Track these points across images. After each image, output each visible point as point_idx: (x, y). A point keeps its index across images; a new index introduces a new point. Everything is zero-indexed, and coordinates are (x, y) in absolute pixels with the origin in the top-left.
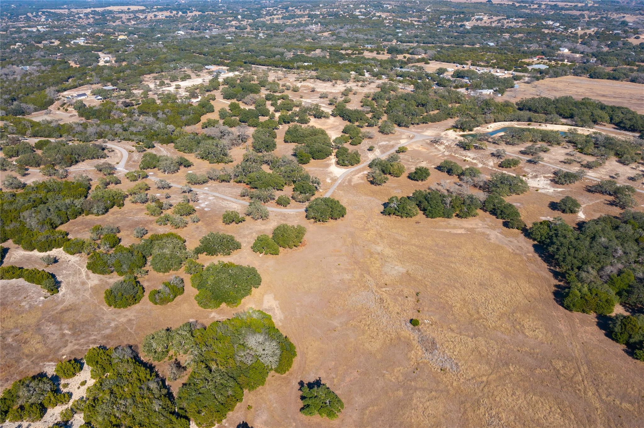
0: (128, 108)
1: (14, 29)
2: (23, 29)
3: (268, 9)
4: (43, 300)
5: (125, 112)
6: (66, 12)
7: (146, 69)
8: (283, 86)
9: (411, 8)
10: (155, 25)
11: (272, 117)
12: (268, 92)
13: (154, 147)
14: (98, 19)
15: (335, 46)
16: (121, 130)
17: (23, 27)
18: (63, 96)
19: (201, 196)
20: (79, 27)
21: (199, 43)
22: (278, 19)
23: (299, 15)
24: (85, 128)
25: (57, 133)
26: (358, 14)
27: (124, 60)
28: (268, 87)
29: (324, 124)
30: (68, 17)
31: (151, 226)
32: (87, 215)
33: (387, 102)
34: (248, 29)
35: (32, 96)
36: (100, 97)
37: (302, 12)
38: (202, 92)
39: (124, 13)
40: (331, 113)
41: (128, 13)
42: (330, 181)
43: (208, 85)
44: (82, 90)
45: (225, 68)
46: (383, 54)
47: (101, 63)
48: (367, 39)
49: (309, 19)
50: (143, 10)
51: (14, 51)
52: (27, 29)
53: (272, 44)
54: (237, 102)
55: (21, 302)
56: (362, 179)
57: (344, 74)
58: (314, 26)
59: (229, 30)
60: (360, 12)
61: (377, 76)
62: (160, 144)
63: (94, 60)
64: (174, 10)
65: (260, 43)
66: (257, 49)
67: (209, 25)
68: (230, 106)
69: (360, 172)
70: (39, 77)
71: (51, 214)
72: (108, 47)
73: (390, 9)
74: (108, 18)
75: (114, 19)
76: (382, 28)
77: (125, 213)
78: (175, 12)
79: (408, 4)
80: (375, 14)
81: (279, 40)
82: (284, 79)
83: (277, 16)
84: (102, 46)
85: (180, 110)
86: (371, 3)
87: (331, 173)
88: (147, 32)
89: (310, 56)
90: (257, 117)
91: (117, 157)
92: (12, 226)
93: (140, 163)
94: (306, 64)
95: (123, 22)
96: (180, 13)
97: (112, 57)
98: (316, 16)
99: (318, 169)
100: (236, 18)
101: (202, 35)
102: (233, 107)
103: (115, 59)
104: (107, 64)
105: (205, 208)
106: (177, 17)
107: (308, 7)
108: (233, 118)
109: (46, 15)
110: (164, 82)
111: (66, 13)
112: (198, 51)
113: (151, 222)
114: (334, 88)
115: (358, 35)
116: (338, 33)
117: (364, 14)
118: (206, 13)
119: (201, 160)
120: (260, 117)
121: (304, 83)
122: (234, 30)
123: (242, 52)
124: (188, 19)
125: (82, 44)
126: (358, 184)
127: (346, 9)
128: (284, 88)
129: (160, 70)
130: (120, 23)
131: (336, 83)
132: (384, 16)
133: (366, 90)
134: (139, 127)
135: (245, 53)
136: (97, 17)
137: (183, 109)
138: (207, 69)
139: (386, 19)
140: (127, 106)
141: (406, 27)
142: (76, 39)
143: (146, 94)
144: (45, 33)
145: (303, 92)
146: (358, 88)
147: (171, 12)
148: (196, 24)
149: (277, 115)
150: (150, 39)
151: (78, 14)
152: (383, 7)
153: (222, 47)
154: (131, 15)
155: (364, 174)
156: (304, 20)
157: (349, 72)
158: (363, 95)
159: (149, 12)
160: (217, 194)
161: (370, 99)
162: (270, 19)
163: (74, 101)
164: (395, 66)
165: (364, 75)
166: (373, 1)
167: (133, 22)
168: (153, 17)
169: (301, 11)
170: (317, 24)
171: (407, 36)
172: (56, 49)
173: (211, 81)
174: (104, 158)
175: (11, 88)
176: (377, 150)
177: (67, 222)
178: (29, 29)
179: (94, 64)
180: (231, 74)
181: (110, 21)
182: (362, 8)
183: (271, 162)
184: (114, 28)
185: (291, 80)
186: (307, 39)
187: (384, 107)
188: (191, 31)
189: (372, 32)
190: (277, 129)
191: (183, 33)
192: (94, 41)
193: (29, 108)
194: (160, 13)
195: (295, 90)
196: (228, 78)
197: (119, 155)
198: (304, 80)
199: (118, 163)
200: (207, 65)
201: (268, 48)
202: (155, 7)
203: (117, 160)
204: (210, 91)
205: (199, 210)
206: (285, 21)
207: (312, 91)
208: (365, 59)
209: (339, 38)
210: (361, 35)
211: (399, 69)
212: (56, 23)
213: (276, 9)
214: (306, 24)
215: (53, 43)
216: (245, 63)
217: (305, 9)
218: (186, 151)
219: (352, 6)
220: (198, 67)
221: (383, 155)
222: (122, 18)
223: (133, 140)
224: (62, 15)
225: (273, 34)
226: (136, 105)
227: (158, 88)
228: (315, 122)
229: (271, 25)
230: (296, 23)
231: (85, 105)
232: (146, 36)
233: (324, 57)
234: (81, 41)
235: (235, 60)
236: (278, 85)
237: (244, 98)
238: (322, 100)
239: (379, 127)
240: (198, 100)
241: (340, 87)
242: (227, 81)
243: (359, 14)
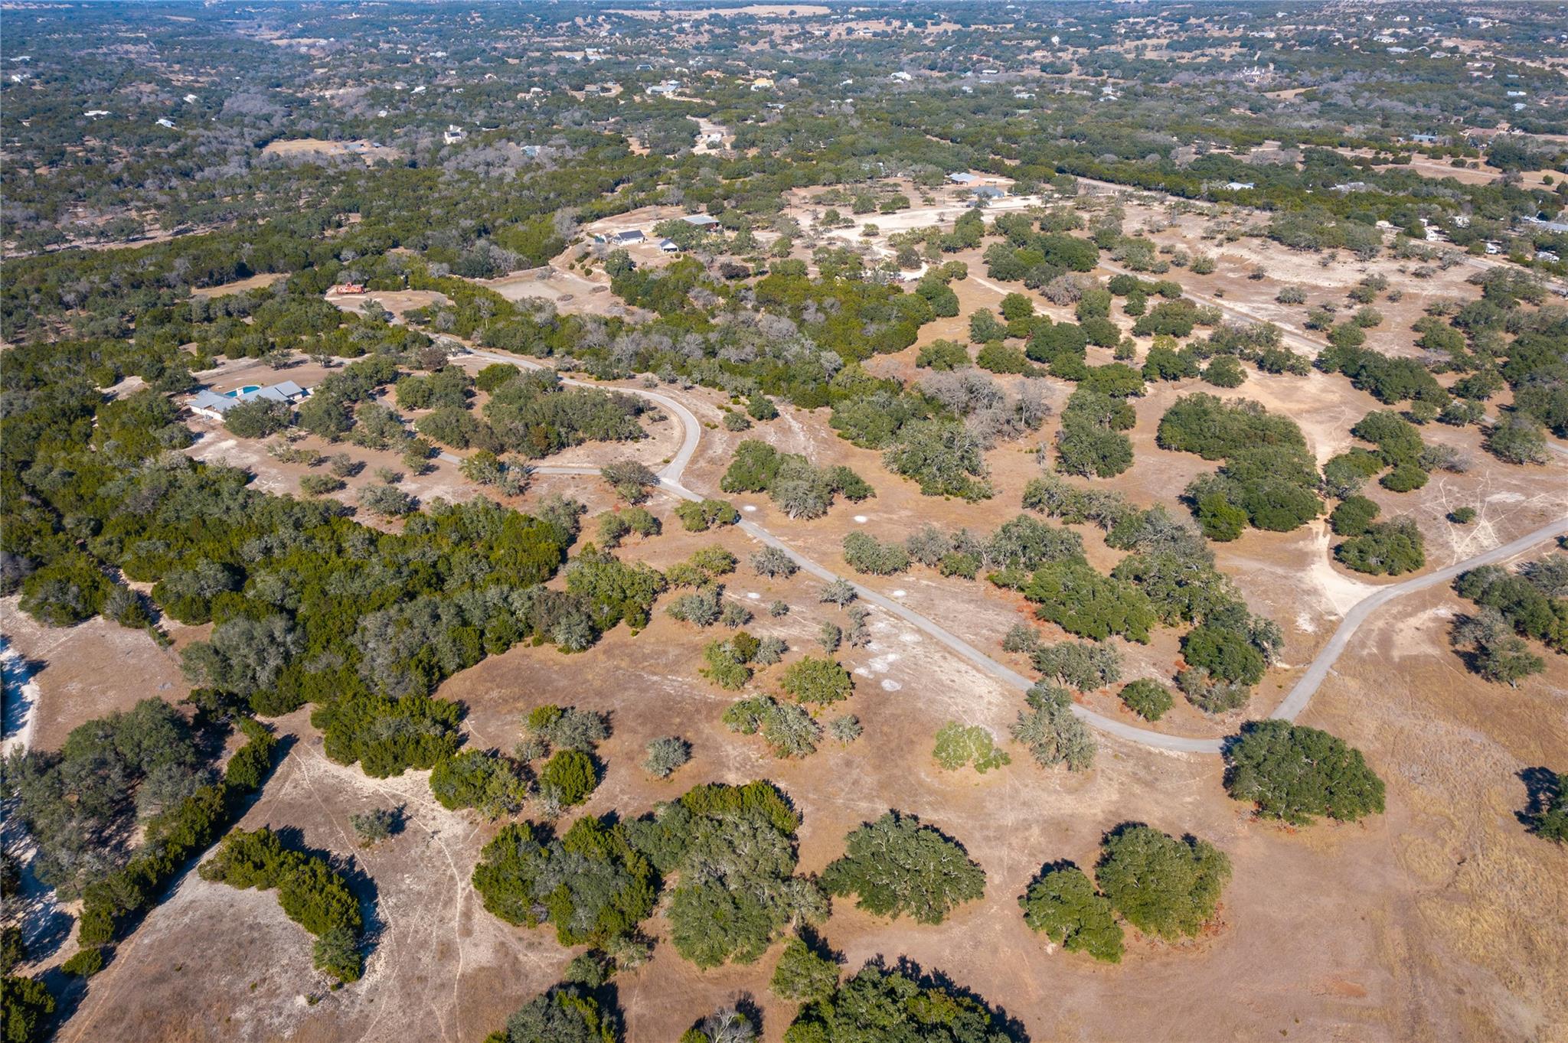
0: (732, 283)
1: (538, 54)
2: (556, 54)
3: (1131, 20)
4: (302, 1011)
5: (724, 292)
6: (654, 16)
7: (800, 173)
8: (1166, 251)
9: (1554, 29)
10: (845, 54)
11: (1126, 352)
12: (1118, 270)
13: (775, 415)
14: (719, 36)
15: (1321, 133)
16: (699, 353)
17: (557, 49)
18: (588, 234)
19: (879, 626)
20: (673, 53)
21: (944, 106)
22: (1156, 48)
23: (1218, 39)
24: (612, 336)
25: (543, 345)
26: (1386, 40)
27: (753, 144)
28: (1120, 251)
29: (1287, 394)
30: (657, 29)
31: (706, 729)
32: (539, 642)
33: (1509, 338)
34: (1075, 74)
35: (521, 227)
36: (671, 246)
37: (1225, 32)
38: (933, 252)
39: (780, 22)
40: (1313, 358)
41: (788, 22)
42: (1310, 628)
43: (951, 231)
44: (637, 221)
45: (1002, 181)
46: (1475, 166)
47: (700, 149)
48: (1416, 117)
49: (1244, 50)
50: (825, 16)
51: (521, 106)
52: (562, 54)
53: (1139, 119)
54: (1026, 293)
55: (235, 1001)
56: (1434, 641)
57: (1358, 230)
58: (1256, 72)
59: (1025, 72)
60: (1394, 35)
61: (1470, 241)
62: (792, 408)
63: (684, 141)
64: (896, 18)
65: (1105, 114)
66: (1095, 132)
67: (975, 57)
68: (1004, 304)
69: (1423, 606)
70: (553, 177)
71: (438, 633)
72: (723, 107)
73: (1487, 30)
74: (742, 33)
75: (755, 37)
76: (1461, 85)
77: (645, 657)
78: (896, 23)
79: (1544, 16)
80: (1438, 42)
81: (1159, 108)
82: (1169, 231)
83: (1155, 41)
84: (713, 103)
85: (865, 304)
86: (1431, 12)
87: (1314, 592)
88: (822, 72)
89: (1246, 159)
90: (1080, 350)
91: (669, 439)
92: (324, 660)
93: (724, 471)
94: (1236, 186)
95: (773, 45)
96: (910, 25)
97: (729, 134)
98: (1266, 44)
99: (1267, 568)
100: (1046, 42)
101: (955, 83)
102: (1015, 308)
103: (733, 138)
104: (713, 152)
105: (886, 676)
106: (901, 35)
107: (1243, 19)
108: (1009, 343)
109: (613, 23)
110: (837, 215)
111: (656, 19)
112: (938, 130)
113: (711, 709)
114: (1326, 274)
115: (1386, 102)
116: (1325, 93)
117: (1405, 42)
118: (973, 27)
119: (898, 478)
120: (1088, 348)
121: (1228, 250)
122: (1036, 72)
123: (1055, 138)
124: (927, 42)
125: (670, 96)
126: (1416, 658)
127: (1352, 25)
128: (1168, 258)
129: (833, 177)
130: (767, 46)
131: (1333, 257)
132: (1466, 48)
133: (1430, 289)
134: (748, 349)
135: (1062, 143)
136: (718, 31)
137: (874, 303)
138: (954, 182)
139: (1472, 57)
140: (730, 277)
141: (1538, 84)
142: (658, 83)
143: (784, 248)
144: (599, 67)
145: (1226, 278)
146: (1406, 280)
147: (889, 23)
148: (944, 54)
149: (1143, 346)
150: (826, 89)
151: (680, 21)
152: (1463, 24)
153: (1002, 121)
154: (795, 26)
155: (1437, 619)
156: (1228, 53)
157: (1372, 223)
158: (1421, 304)
159: (836, 22)
160: (929, 627)
161: (1446, 320)
162: (1137, 47)
163: (611, 249)
164: (1524, 212)
165: (1422, 236)
166: (1436, 5)
167: (796, 46)
168: (844, 33)
169: (1221, 29)
170: (1266, 66)
171: (1542, 113)
172: (610, 105)
173: (964, 221)
174: (636, 439)
175: (484, 202)
176: (1484, 523)
177: (477, 662)
178: (568, 55)
179: (683, 150)
180: (1017, 204)
181: (745, 40)
182: (1401, 24)
183: (1114, 521)
184: (749, 61)
185: (1190, 236)
186: (1236, 107)
187: (1495, 354)
188: (928, 72)
189: (1429, 94)
190: (1135, 394)
191: (908, 77)
192: (696, 89)
193: (506, 260)
194: (862, 25)
195: (1202, 269)
196: (1008, 215)
197: (677, 433)
198: (1230, 240)
199: (667, 462)
200: (954, 170)
201: (1126, 131)
202: (854, 10)
203: (666, 450)
204: (955, 250)
205: (867, 683)
206: (1175, 54)
207: (1254, 277)
208: (1419, 179)
209: (1328, 108)
210: (1395, 103)
211: (1534, 220)
212: (629, 41)
213: (1154, 22)
214: (1235, 65)
215: (608, 90)
216: (1060, 170)
217: (1233, 23)
218: (862, 441)
219: (1370, 18)
220: (933, 175)
221: (1510, 548)
222: (772, 33)
223: (722, 389)
224: (645, 23)
225: (1140, 89)
226: (756, 275)
227: (821, 229)
228: (1258, 383)
229: (1137, 65)
230: (1205, 60)
231: (632, 264)
232: (819, 83)
233: (1289, 167)
234: (668, 90)
235: (1032, 162)
236: (1151, 248)
237: (1047, 281)
238: (1285, 309)
239: (1485, 430)
240: (920, 274)
241: (1347, 272)
242: (1003, 226)
243: (1391, 40)
